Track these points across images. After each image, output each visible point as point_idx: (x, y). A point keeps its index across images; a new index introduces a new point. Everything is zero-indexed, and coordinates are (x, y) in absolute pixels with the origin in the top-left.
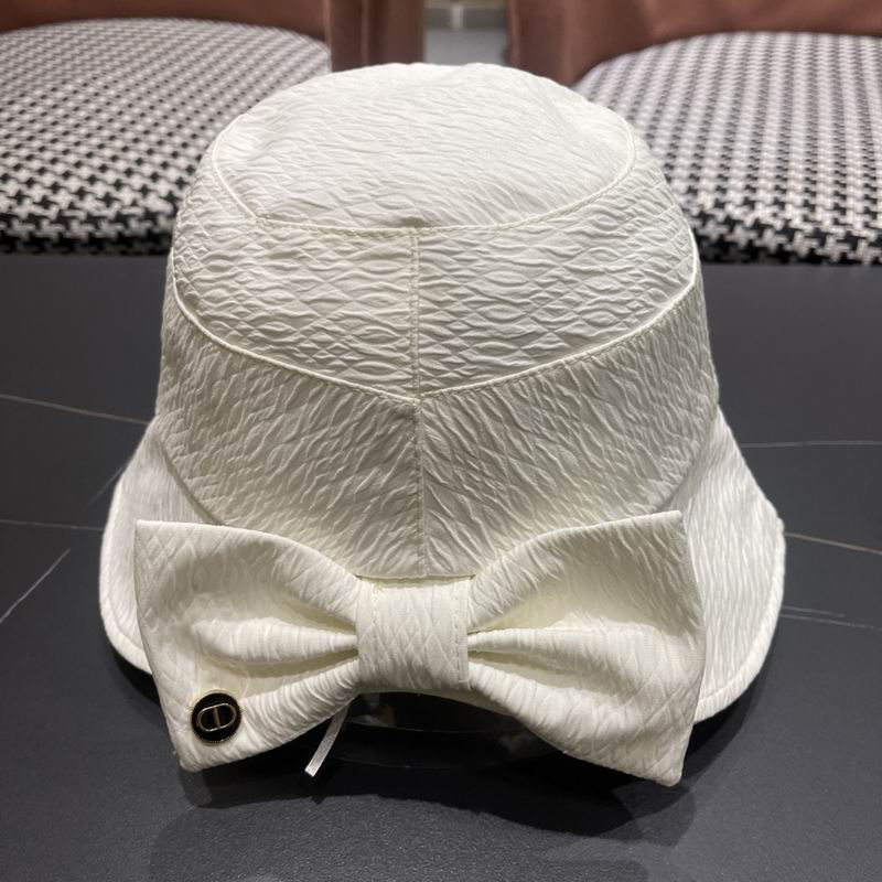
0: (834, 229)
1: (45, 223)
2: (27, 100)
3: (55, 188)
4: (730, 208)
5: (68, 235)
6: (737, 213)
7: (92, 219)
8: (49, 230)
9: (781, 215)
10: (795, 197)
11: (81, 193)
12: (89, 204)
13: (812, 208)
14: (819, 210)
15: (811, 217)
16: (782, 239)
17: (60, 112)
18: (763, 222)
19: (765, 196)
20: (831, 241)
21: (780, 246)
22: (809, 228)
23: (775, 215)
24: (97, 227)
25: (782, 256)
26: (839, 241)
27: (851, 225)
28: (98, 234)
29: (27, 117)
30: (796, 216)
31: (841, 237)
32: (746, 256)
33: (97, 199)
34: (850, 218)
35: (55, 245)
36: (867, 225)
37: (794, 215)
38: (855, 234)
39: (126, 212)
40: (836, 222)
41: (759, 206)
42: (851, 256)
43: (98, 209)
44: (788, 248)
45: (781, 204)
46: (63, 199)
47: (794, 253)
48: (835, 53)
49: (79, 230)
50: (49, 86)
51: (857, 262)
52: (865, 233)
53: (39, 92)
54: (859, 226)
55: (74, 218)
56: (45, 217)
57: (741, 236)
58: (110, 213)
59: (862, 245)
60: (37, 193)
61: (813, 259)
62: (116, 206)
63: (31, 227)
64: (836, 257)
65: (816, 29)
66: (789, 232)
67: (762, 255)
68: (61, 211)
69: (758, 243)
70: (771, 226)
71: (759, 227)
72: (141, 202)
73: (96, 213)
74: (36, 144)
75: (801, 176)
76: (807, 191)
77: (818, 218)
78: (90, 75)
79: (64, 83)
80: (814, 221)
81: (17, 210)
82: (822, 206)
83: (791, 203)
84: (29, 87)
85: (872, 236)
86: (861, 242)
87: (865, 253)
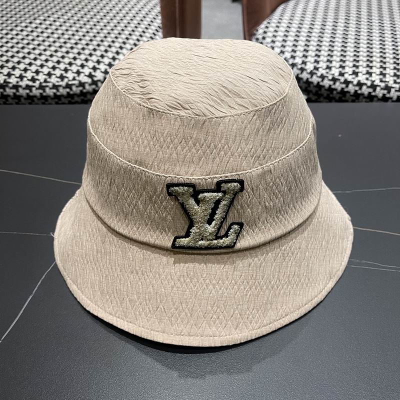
0: (394, 85)
1: (34, 89)
2: (19, 28)
3: (37, 72)
4: (346, 76)
5: (44, 94)
6: (350, 78)
7: (55, 87)
8: (36, 92)
9: (370, 79)
10: (376, 70)
11: (49, 75)
12: (54, 80)
13: (384, 75)
14: (387, 76)
15: (384, 79)
16: (371, 90)
17: (35, 34)
18: (362, 82)
19: (362, 70)
20: (393, 90)
21: (370, 93)
22: (383, 85)
23: (367, 79)
24: (58, 91)
25: (371, 98)
26: (396, 91)
28: (58, 94)
29: (20, 37)
30: (377, 79)
31: (397, 89)
32: (354, 98)
33: (57, 77)
35: (39, 99)
37: (376, 78)
39: (70, 83)
40: (395, 82)
41: (360, 74)
43: (58, 82)
44: (373, 94)
45: (370, 74)
46: (41, 77)
47: (376, 96)
49: (49, 92)
50: (28, 21)
53: (24, 24)
55: (47, 86)
56: (34, 86)
57: (351, 88)
58: (63, 84)
60: (29, 75)
61: (385, 99)
62: (66, 80)
63: (28, 91)
66: (373, 87)
67: (361, 97)
68: (41, 83)
69: (359, 92)
70: (366, 84)
71: (360, 84)
72: (77, 78)
73: (57, 84)
74: (26, 51)
75: (378, 60)
76: (381, 67)
77: (387, 80)
78: (46, 15)
79: (35, 19)
80: (385, 82)
81: (21, 83)
82: (389, 74)
83: (375, 73)
84: (19, 21)
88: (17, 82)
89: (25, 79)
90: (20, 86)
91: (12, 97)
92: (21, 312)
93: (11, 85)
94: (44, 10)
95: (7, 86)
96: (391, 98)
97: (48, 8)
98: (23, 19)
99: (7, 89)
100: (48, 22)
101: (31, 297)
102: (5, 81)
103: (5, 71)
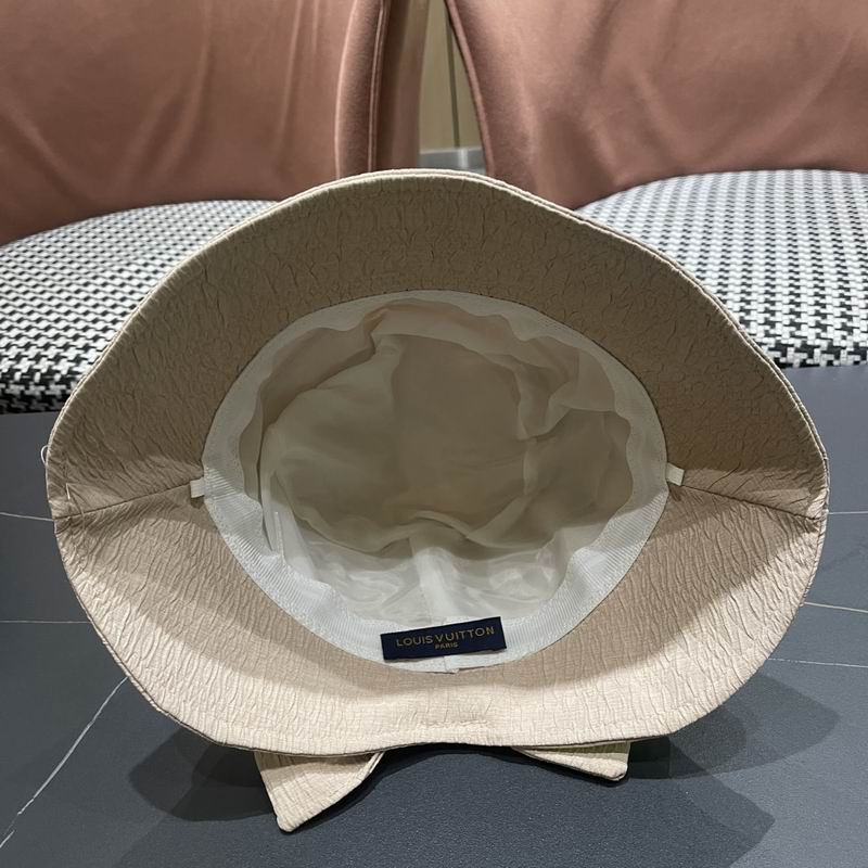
2: (100, 281)
14: (753, 324)
17: (127, 289)
26: (771, 349)
27: (780, 336)
29: (100, 295)
34: (779, 329)
38: (784, 342)
40: (767, 335)
42: (783, 360)
50: (116, 268)
51: (789, 365)
52: (792, 341)
53: (108, 274)
54: (787, 336)
59: (791, 351)
65: (754, 167)
74: (110, 317)
75: (737, 298)
76: (742, 310)
78: (149, 256)
79: (128, 264)
82: (755, 321)
84: (100, 269)
85: (798, 343)
86: (789, 349)
87: (793, 357)
92: (71, 752)
94: (146, 248)
95: (73, 379)
97: (154, 243)
98: (107, 264)
100: (151, 268)
102: (70, 371)
103: (72, 354)
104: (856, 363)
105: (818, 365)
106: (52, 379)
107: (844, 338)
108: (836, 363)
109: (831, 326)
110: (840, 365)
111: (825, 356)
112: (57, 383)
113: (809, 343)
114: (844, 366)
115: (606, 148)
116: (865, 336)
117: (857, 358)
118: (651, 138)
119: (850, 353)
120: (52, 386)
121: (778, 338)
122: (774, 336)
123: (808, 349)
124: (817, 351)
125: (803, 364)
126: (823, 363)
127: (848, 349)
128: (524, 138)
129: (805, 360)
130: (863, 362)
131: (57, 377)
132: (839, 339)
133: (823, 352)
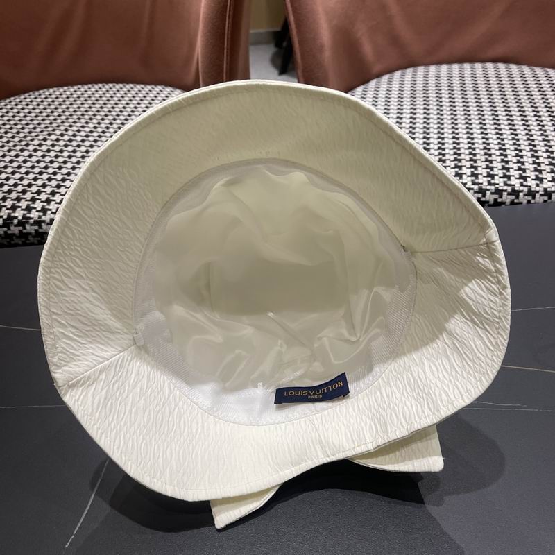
0: (489, 187)
2: (31, 148)
10: (466, 171)
13: (476, 176)
14: (480, 177)
15: (477, 181)
17: (52, 154)
20: (488, 193)
22: (476, 187)
26: (492, 193)
27: (498, 184)
29: (34, 159)
30: (469, 181)
31: (493, 191)
34: (497, 180)
36: (506, 184)
37: (467, 180)
38: (500, 188)
40: (490, 184)
42: (499, 200)
45: (460, 175)
48: (474, 75)
50: (41, 137)
51: (504, 203)
52: (505, 188)
53: (36, 142)
54: (502, 184)
59: (505, 194)
64: (492, 202)
65: (461, 60)
75: (468, 158)
76: (472, 167)
77: (480, 181)
78: (62, 128)
79: (49, 135)
80: (478, 184)
81: (44, 218)
82: (481, 174)
83: (465, 174)
84: (29, 138)
85: (509, 189)
86: (504, 193)
87: (507, 198)
88: (40, 217)
89: (49, 212)
90: (44, 221)
91: (34, 234)
93: (32, 221)
95: (28, 223)
96: (488, 202)
98: (33, 134)
99: (28, 227)
100: (66, 138)
101: (100, 480)
102: (24, 217)
103: (23, 204)
104: (545, 201)
105: (521, 203)
106: (12, 223)
107: (538, 185)
108: (533, 201)
109: (529, 177)
110: (535, 203)
111: (526, 197)
112: (15, 226)
113: (516, 189)
114: (538, 203)
115: (368, 49)
116: (550, 184)
117: (546, 198)
118: (395, 41)
119: (541, 195)
120: (12, 228)
121: (497, 186)
122: (494, 184)
123: (515, 193)
124: (521, 194)
125: (512, 203)
126: (525, 202)
127: (540, 193)
128: (322, 46)
129: (513, 200)
130: (550, 201)
131: (16, 221)
132: (535, 186)
133: (525, 195)
